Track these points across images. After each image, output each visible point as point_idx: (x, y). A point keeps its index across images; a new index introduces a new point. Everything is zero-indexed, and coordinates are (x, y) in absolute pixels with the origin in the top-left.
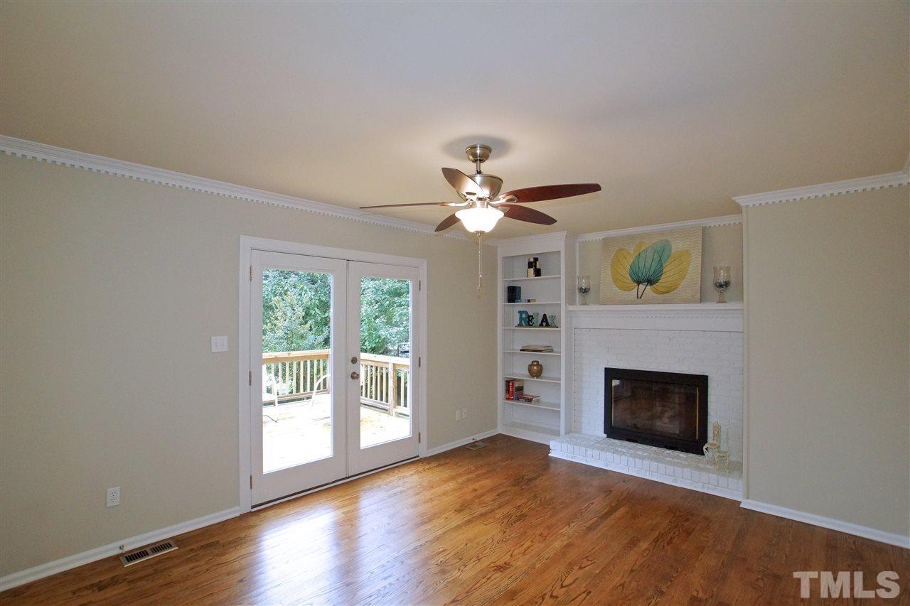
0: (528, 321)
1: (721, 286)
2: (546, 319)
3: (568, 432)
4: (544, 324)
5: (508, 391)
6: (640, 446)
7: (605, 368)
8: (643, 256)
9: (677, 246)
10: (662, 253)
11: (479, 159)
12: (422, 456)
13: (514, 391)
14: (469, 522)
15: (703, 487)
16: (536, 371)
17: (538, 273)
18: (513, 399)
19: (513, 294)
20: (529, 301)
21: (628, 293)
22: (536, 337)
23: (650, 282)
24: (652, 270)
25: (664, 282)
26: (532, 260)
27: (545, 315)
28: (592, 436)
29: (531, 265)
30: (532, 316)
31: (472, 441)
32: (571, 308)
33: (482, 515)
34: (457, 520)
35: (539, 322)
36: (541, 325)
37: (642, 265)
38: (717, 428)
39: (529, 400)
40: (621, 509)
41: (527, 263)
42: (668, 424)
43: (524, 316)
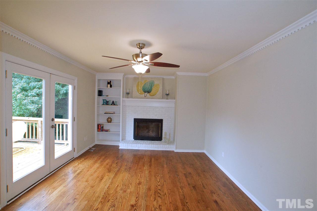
0: (106, 103)
1: (167, 95)
2: (114, 102)
3: (122, 140)
4: (113, 104)
5: (98, 128)
6: (145, 141)
7: (134, 119)
8: (146, 84)
9: (156, 82)
10: (152, 84)
11: (141, 48)
12: (75, 157)
13: (100, 128)
14: (116, 174)
15: (165, 149)
16: (109, 120)
17: (111, 86)
18: (100, 131)
19: (100, 93)
20: (107, 96)
21: (142, 95)
22: (110, 108)
23: (149, 92)
24: (149, 88)
25: (153, 92)
26: (109, 81)
27: (113, 101)
28: (130, 140)
29: (108, 83)
30: (108, 101)
31: (89, 148)
32: (124, 99)
33: (118, 171)
34: (112, 175)
35: (111, 103)
36: (112, 105)
37: (146, 87)
38: (166, 133)
39: (107, 131)
40: (152, 159)
41: (107, 83)
42: (152, 134)
43: (105, 101)
